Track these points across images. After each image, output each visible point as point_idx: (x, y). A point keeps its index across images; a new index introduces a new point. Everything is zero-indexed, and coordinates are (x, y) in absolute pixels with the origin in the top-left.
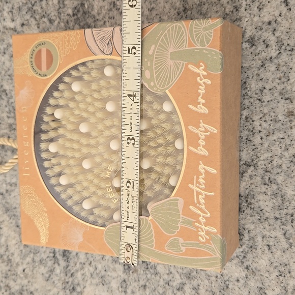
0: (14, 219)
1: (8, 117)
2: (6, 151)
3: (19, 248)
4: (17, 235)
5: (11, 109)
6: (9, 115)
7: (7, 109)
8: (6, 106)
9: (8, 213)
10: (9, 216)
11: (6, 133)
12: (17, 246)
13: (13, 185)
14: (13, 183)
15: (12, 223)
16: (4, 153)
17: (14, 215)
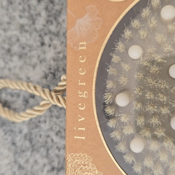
0: (10, 135)
1: (21, 17)
2: (12, 56)
3: (11, 169)
4: (11, 154)
5: (26, 7)
6: (22, 14)
7: (21, 7)
8: (20, 4)
9: (4, 128)
10: (4, 131)
11: (16, 35)
12: (9, 167)
13: (15, 96)
14: (16, 94)
15: (6, 139)
16: (9, 57)
17: (11, 131)
